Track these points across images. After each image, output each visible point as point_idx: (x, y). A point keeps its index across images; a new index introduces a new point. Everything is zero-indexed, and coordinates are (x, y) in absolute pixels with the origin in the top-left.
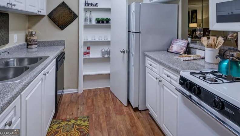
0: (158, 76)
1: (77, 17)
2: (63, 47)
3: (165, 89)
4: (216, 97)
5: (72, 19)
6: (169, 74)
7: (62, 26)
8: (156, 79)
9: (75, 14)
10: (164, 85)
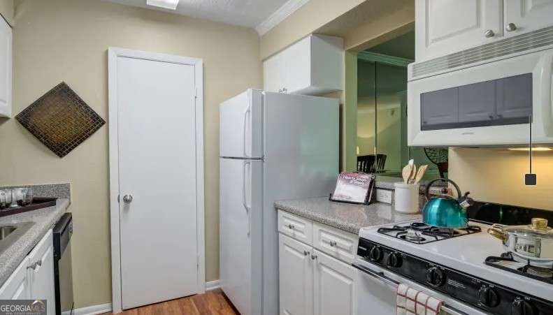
0: (309, 248)
1: (103, 124)
2: (67, 201)
3: (324, 272)
4: (432, 264)
5: (90, 130)
6: (334, 239)
7: (61, 149)
8: (305, 254)
9: (98, 117)
10: (321, 264)
